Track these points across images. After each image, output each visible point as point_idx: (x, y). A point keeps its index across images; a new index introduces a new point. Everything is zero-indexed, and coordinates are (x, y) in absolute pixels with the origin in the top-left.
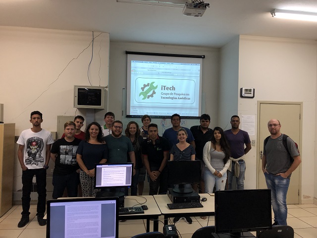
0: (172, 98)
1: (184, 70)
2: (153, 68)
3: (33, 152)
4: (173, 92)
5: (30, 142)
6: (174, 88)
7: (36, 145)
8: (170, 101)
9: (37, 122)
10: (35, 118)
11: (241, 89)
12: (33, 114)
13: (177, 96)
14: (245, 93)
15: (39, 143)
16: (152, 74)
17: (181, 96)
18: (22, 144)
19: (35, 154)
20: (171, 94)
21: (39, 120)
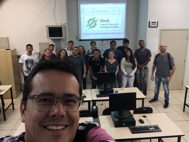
0: (107, 27)
1: (115, 8)
2: (94, 8)
3: (29, 67)
4: (108, 23)
5: (27, 62)
6: (108, 21)
7: (30, 63)
8: (106, 29)
9: (30, 50)
10: (29, 48)
11: (149, 22)
12: (27, 46)
13: (110, 26)
14: (152, 24)
15: (32, 62)
16: (94, 12)
17: (113, 26)
18: (22, 63)
19: (30, 68)
20: (107, 24)
21: (31, 49)
